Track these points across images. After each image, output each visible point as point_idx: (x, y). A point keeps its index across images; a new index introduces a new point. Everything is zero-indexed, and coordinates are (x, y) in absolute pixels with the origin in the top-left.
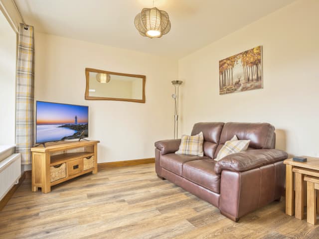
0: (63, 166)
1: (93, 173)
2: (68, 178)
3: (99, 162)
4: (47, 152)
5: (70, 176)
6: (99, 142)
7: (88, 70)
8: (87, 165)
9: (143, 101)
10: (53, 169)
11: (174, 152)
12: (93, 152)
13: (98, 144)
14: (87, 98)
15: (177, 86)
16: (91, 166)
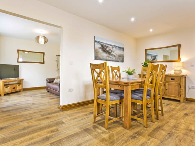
0: (9, 87)
1: (21, 91)
2: (10, 92)
3: (23, 88)
4: (3, 82)
5: (11, 91)
6: (23, 79)
7: (18, 51)
8: (18, 88)
9: (44, 63)
10: (5, 88)
11: (52, 82)
12: (21, 83)
13: (23, 80)
14: (18, 62)
15: (58, 57)
16: (20, 88)
